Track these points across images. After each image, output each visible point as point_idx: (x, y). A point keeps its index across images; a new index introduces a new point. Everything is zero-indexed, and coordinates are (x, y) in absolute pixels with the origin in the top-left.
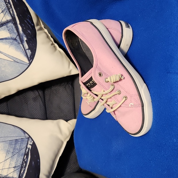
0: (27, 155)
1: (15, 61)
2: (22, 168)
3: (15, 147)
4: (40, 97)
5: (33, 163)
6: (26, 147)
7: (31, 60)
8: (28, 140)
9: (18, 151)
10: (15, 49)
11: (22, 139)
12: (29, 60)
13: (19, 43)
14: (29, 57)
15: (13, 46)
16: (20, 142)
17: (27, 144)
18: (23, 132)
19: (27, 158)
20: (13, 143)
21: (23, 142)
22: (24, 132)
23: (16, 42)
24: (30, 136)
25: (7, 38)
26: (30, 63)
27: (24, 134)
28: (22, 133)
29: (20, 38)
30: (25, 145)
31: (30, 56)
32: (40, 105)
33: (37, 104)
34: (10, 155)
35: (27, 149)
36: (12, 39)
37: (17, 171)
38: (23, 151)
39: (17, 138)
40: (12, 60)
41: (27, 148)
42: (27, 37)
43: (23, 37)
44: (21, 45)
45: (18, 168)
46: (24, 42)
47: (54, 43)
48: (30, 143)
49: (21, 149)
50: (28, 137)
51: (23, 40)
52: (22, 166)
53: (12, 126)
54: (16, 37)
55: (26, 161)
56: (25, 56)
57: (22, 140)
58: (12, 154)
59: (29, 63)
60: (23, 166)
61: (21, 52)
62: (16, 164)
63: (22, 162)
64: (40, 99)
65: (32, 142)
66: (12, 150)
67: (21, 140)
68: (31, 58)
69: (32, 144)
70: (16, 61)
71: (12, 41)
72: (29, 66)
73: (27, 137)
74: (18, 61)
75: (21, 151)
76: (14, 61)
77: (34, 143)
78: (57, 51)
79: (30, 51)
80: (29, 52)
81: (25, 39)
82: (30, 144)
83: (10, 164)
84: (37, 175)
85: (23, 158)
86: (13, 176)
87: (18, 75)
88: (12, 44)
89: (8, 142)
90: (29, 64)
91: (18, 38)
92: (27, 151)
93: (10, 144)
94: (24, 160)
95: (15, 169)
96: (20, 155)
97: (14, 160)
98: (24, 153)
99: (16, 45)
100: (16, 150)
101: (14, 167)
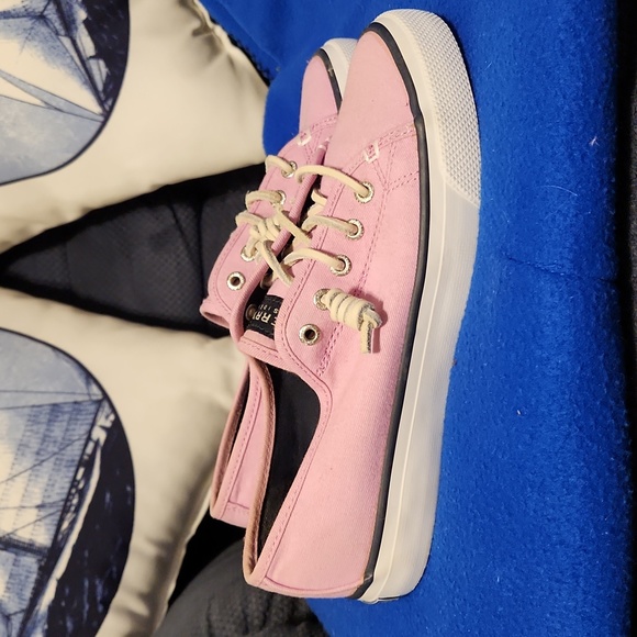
0: (88, 465)
1: (49, 106)
2: (65, 510)
3: (47, 433)
4: (178, 233)
5: (108, 496)
6: (85, 437)
7: (110, 102)
8: (98, 410)
9: (56, 450)
10: (42, 58)
11: (76, 403)
12: (101, 103)
13: (57, 34)
14: (100, 87)
15: (36, 43)
16: (66, 417)
17: (93, 425)
18: (84, 376)
19: (87, 476)
20: (44, 418)
21: (79, 417)
22: (89, 377)
23: (44, 30)
24: (106, 397)
25: (9, 12)
26: (107, 115)
27: (88, 384)
28: (80, 382)
29: (60, 11)
30: (82, 430)
31: (106, 85)
32: (179, 264)
33: (166, 261)
34: (28, 461)
35: (91, 446)
36: (28, 14)
37: (48, 521)
38: (74, 451)
39: (60, 399)
40: (37, 102)
41: (89, 438)
42: (87, 5)
43: (71, 7)
44: (66, 42)
45: (52, 511)
46: (76, 28)
47: (210, 24)
48: (105, 420)
49: (68, 443)
50: (100, 397)
51: (74, 21)
52: (65, 506)
53: (49, 350)
54: (45, 8)
55: (81, 486)
56: (85, 83)
57: (74, 409)
58: (35, 457)
59: (102, 115)
60: (71, 505)
61: (70, 67)
62: (46, 494)
63: (66, 491)
64: (180, 240)
65: (112, 417)
66: (35, 444)
67: (70, 409)
68: (108, 94)
69: (108, 424)
70: (54, 106)
71: (27, 23)
72: (104, 124)
73: (94, 398)
74: (62, 105)
75: (69, 448)
76: (46, 103)
77: (117, 424)
78: (220, 60)
79: (102, 63)
80: (100, 70)
81: (82, 15)
82: (103, 428)
83: (26, 494)
84: (120, 541)
85: (72, 474)
86: (33, 538)
87: (70, 156)
88: (29, 36)
89: (27, 411)
90: (102, 119)
91: (51, 13)
92: (89, 450)
93: (33, 420)
94: (74, 483)
95: (43, 513)
96: (64, 463)
97: (40, 480)
98: (77, 458)
99: (45, 40)
100: (51, 445)
101: (40, 507)
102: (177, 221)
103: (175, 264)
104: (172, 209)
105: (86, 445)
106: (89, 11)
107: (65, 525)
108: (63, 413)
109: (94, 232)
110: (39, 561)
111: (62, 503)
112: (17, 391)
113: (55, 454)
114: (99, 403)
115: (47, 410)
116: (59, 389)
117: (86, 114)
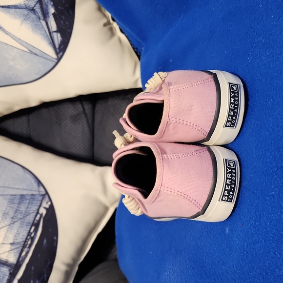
0: (37, 225)
1: (31, 52)
2: (24, 246)
3: (18, 208)
4: (84, 115)
5: (45, 241)
6: (36, 212)
7: (61, 54)
8: (43, 199)
9: (21, 217)
10: (31, 29)
11: (32, 195)
12: (57, 54)
13: (39, 19)
14: (57, 46)
15: (29, 22)
16: (28, 201)
17: (40, 206)
18: (37, 182)
19: (36, 231)
20: (17, 201)
21: (33, 202)
22: (39, 183)
23: (33, 16)
24: (47, 193)
25: (17, 6)
26: (59, 59)
27: (39, 186)
28: (35, 185)
29: (42, 8)
30: (35, 208)
31: (60, 46)
32: (83, 130)
33: (77, 128)
34: (8, 221)
35: (39, 216)
36: (26, 8)
37: (15, 251)
38: (30, 218)
39: (25, 193)
40: (26, 50)
41: (38, 213)
42: (55, 6)
43: (47, 6)
44: (43, 23)
45: (18, 246)
46: (49, 17)
47: (111, 21)
48: (46, 204)
49: (27, 214)
50: (44, 193)
51: (48, 13)
52: (24, 244)
53: (20, 168)
54: (35, 6)
55: (32, 235)
56: (50, 44)
57: (32, 198)
58: (11, 220)
59: (56, 59)
60: (27, 244)
61: (43, 35)
62: (15, 238)
63: (25, 237)
64: (85, 119)
65: (49, 203)
66: (11, 214)
67: (30, 198)
68: (61, 49)
69: (47, 206)
70: (34, 52)
71: (26, 12)
72: (57, 63)
73: (41, 193)
74: (38, 52)
75: (28, 217)
76: (30, 51)
77: (52, 207)
78: (115, 39)
79: (59, 35)
80: (58, 38)
81: (52, 10)
82: (45, 208)
83: (6, 237)
84: (49, 263)
85: (28, 229)
86: (7, 258)
87: (38, 76)
88: (26, 18)
89: (8, 197)
90: (56, 61)
91: (38, 8)
92: (37, 218)
93: (11, 201)
94: (29, 234)
95: (13, 247)
96: (25, 224)
97: (13, 231)
98: (32, 222)
99: (33, 21)
100: (19, 214)
101: (12, 244)
102: (84, 109)
103: (81, 130)
104: (82, 104)
105: (36, 216)
106: (56, 9)
107: (24, 254)
108: (26, 199)
109: (44, 111)
110: (10, 270)
111: (23, 243)
112: (4, 187)
113: (21, 219)
114: (44, 196)
115: (18, 197)
116: (25, 188)
117: (48, 57)
